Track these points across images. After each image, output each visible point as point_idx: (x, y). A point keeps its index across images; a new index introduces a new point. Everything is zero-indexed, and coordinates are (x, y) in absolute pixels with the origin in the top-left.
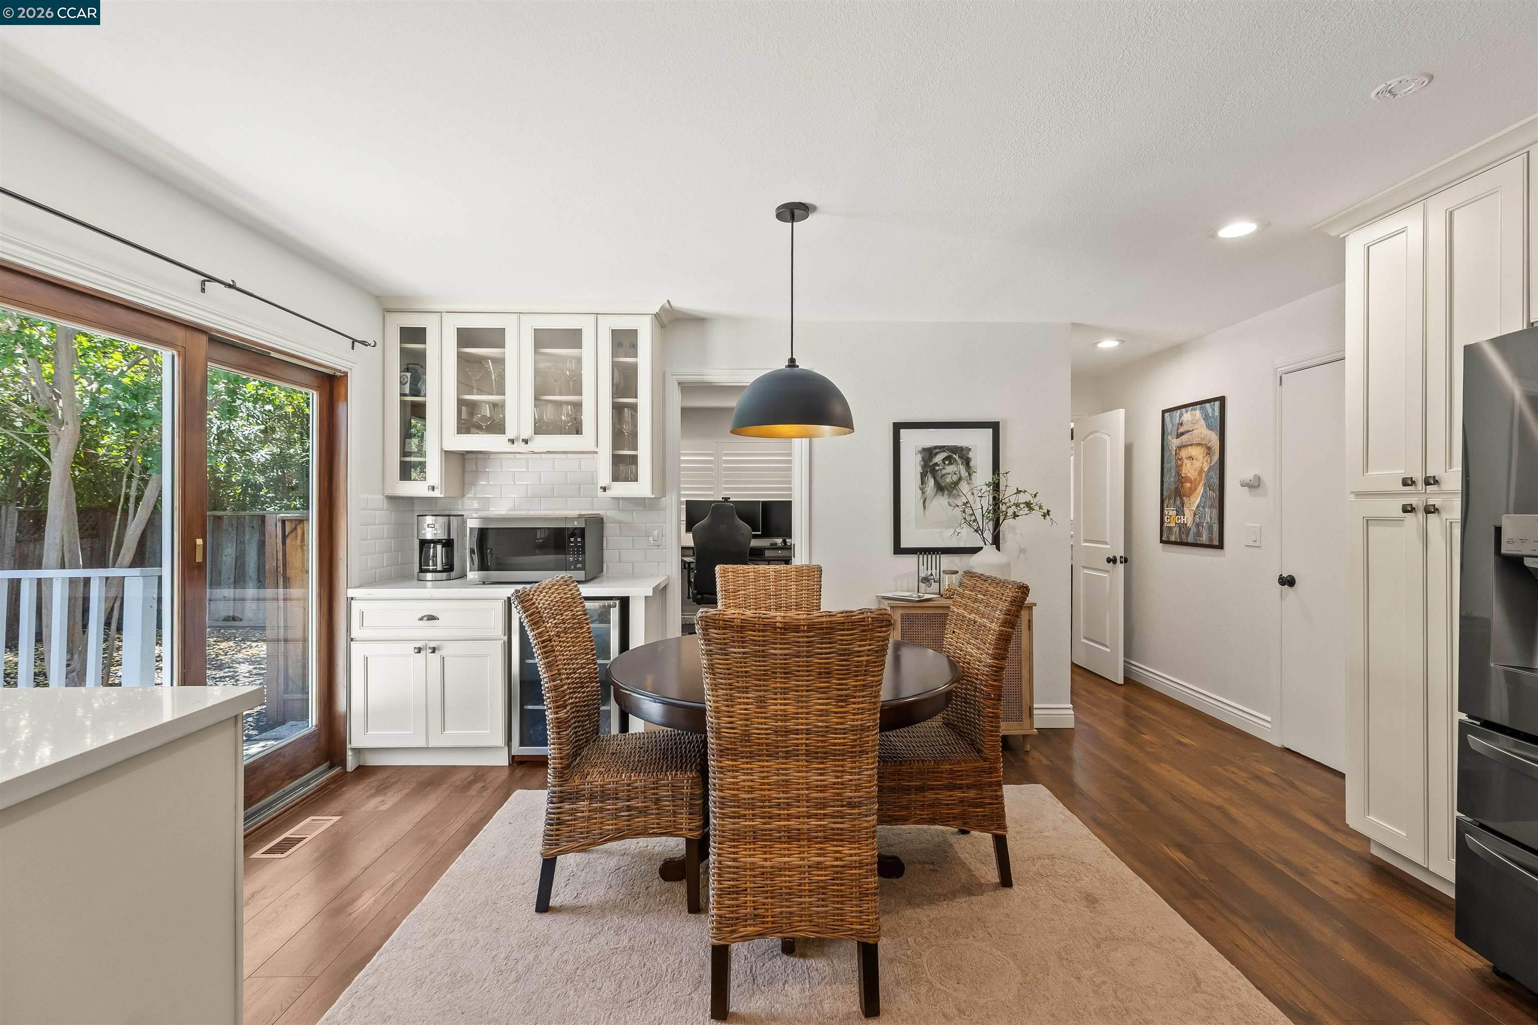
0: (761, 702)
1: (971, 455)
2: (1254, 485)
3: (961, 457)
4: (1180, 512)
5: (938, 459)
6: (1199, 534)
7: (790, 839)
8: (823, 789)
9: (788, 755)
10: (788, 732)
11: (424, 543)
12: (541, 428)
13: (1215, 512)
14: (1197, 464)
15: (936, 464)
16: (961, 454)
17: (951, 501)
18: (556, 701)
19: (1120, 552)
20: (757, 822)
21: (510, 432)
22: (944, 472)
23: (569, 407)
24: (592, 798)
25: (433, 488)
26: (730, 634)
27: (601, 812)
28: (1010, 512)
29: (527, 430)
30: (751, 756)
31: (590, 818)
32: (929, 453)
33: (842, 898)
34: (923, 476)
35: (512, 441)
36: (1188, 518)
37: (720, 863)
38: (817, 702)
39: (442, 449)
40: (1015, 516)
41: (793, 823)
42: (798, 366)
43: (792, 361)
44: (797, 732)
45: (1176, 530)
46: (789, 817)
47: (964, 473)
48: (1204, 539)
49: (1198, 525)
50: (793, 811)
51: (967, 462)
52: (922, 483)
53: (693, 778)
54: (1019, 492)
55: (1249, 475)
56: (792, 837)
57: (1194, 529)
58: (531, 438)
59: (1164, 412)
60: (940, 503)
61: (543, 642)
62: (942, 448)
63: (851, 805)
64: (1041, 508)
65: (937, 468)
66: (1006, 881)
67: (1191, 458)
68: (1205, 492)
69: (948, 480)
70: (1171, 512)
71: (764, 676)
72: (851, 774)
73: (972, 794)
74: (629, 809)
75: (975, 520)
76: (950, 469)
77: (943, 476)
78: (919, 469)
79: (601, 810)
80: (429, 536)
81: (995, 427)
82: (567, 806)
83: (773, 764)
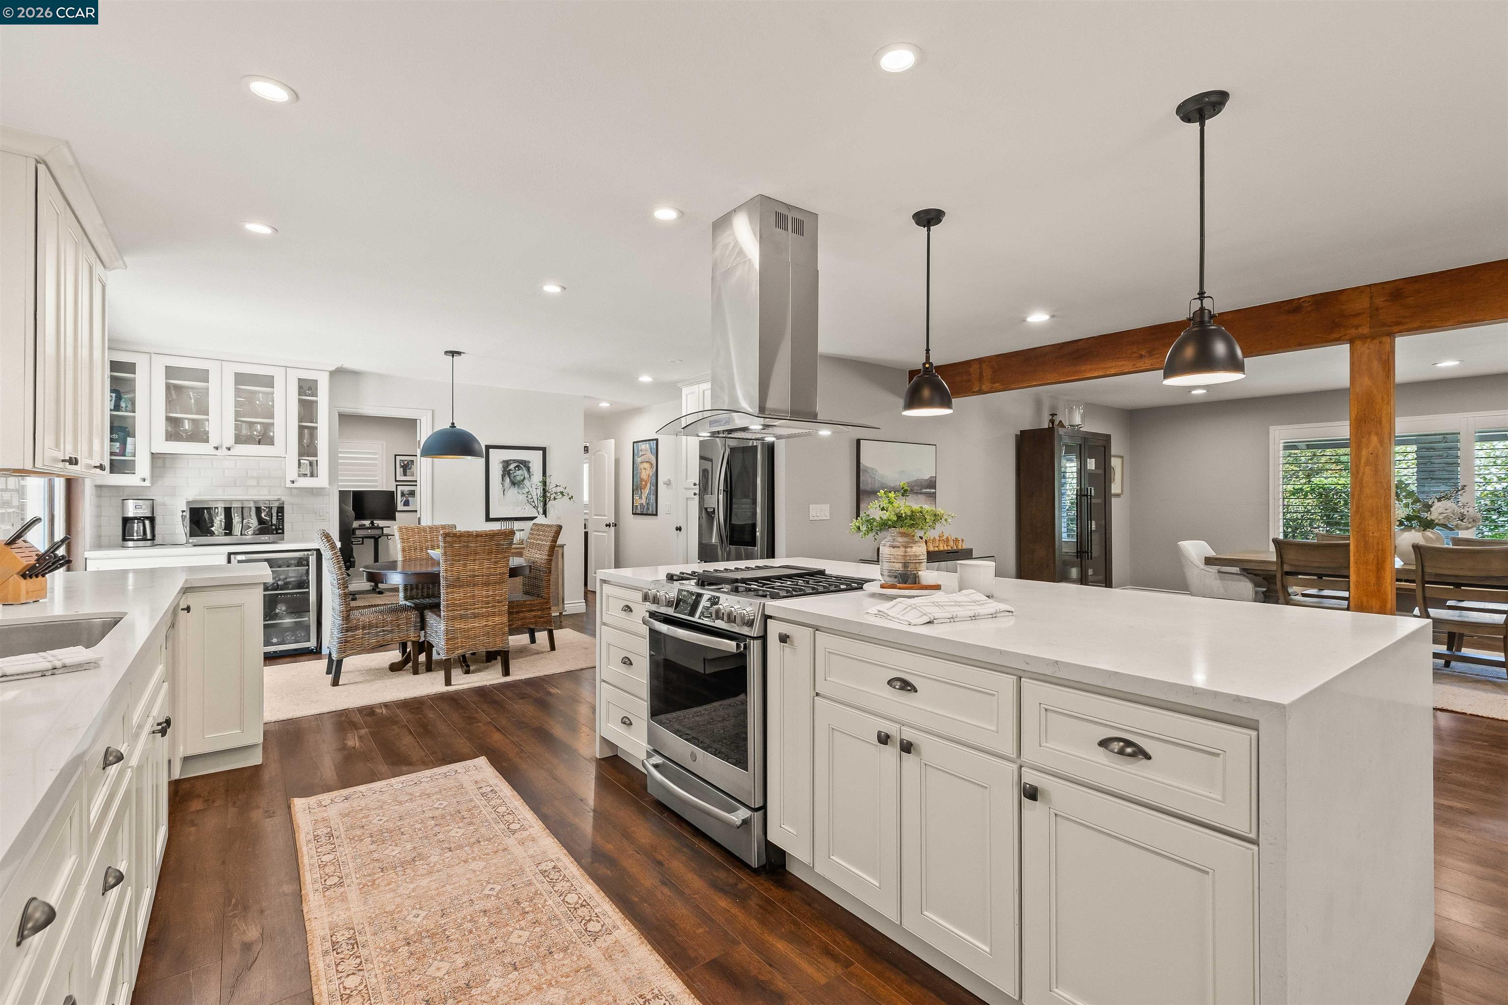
0: (465, 565)
1: (530, 465)
2: (668, 484)
3: (525, 466)
4: (641, 498)
5: (512, 467)
6: (648, 509)
7: (475, 617)
8: (488, 597)
9: (474, 585)
10: (475, 576)
11: (126, 521)
12: (239, 440)
13: (654, 497)
14: (648, 472)
15: (510, 470)
16: (524, 464)
17: (520, 491)
18: (344, 584)
19: (612, 521)
20: (462, 612)
21: (214, 440)
22: (515, 474)
23: (259, 426)
24: (364, 628)
25: (144, 480)
26: (455, 539)
27: (368, 634)
28: (552, 497)
29: (230, 440)
30: (460, 586)
31: (362, 638)
32: (506, 464)
33: (495, 635)
34: (503, 476)
35: (217, 448)
36: (643, 501)
37: (447, 629)
38: (486, 564)
39: (150, 451)
40: (555, 499)
41: (476, 611)
42: (455, 427)
43: (453, 424)
44: (478, 576)
45: (639, 507)
46: (475, 609)
47: (527, 475)
48: (650, 512)
49: (648, 504)
50: (476, 606)
51: (528, 469)
52: (503, 480)
53: (416, 614)
54: (557, 486)
55: (666, 479)
56: (475, 616)
57: (646, 506)
58: (233, 446)
59: (634, 443)
60: (513, 492)
61: (337, 556)
62: (515, 461)
63: (499, 602)
64: (568, 495)
65: (511, 472)
66: (553, 648)
67: (645, 469)
68: (650, 487)
69: (518, 478)
70: (636, 497)
71: (467, 555)
72: (499, 590)
73: (539, 613)
74: (384, 631)
75: (533, 502)
76: (519, 472)
77: (514, 476)
78: (501, 473)
79: (369, 633)
80: (131, 514)
81: (544, 450)
82: (350, 634)
83: (469, 589)
